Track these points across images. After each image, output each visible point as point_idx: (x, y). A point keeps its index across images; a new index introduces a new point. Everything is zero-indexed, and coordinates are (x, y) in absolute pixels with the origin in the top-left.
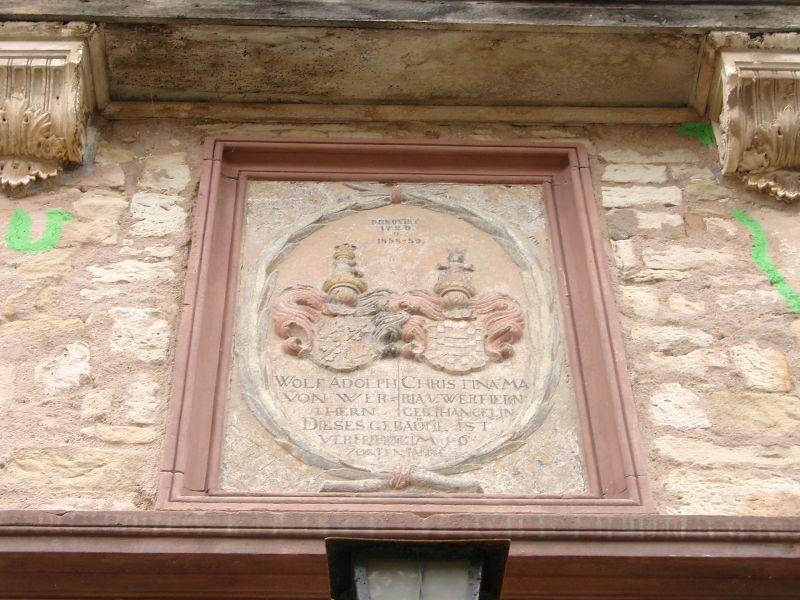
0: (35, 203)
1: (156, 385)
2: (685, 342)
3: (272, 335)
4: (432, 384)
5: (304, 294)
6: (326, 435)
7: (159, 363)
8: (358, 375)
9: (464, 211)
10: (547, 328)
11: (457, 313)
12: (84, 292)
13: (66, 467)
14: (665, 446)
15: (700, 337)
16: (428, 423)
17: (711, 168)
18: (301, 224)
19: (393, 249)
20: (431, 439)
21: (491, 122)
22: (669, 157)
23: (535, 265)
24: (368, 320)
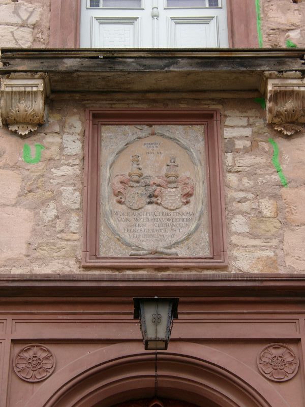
0: (31, 141)
1: (78, 218)
2: (245, 198)
3: (113, 195)
4: (164, 214)
5: (123, 178)
6: (131, 235)
7: (78, 209)
8: (140, 211)
9: (176, 139)
10: (201, 191)
11: (172, 185)
12: (52, 181)
13: (54, 249)
14: (234, 239)
15: (250, 196)
16: (162, 229)
17: (263, 119)
18: (120, 147)
19: (151, 156)
20: (163, 235)
21: (187, 99)
22: (250, 113)
23: (199, 165)
24: (143, 188)
